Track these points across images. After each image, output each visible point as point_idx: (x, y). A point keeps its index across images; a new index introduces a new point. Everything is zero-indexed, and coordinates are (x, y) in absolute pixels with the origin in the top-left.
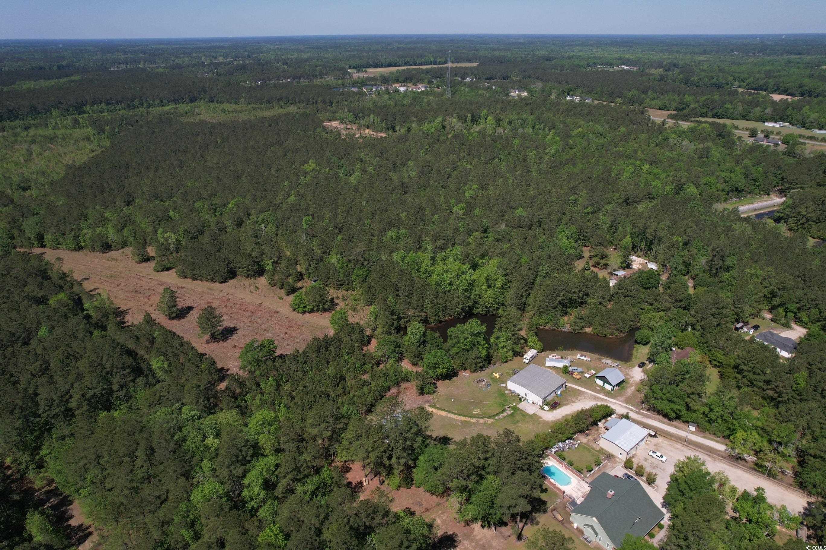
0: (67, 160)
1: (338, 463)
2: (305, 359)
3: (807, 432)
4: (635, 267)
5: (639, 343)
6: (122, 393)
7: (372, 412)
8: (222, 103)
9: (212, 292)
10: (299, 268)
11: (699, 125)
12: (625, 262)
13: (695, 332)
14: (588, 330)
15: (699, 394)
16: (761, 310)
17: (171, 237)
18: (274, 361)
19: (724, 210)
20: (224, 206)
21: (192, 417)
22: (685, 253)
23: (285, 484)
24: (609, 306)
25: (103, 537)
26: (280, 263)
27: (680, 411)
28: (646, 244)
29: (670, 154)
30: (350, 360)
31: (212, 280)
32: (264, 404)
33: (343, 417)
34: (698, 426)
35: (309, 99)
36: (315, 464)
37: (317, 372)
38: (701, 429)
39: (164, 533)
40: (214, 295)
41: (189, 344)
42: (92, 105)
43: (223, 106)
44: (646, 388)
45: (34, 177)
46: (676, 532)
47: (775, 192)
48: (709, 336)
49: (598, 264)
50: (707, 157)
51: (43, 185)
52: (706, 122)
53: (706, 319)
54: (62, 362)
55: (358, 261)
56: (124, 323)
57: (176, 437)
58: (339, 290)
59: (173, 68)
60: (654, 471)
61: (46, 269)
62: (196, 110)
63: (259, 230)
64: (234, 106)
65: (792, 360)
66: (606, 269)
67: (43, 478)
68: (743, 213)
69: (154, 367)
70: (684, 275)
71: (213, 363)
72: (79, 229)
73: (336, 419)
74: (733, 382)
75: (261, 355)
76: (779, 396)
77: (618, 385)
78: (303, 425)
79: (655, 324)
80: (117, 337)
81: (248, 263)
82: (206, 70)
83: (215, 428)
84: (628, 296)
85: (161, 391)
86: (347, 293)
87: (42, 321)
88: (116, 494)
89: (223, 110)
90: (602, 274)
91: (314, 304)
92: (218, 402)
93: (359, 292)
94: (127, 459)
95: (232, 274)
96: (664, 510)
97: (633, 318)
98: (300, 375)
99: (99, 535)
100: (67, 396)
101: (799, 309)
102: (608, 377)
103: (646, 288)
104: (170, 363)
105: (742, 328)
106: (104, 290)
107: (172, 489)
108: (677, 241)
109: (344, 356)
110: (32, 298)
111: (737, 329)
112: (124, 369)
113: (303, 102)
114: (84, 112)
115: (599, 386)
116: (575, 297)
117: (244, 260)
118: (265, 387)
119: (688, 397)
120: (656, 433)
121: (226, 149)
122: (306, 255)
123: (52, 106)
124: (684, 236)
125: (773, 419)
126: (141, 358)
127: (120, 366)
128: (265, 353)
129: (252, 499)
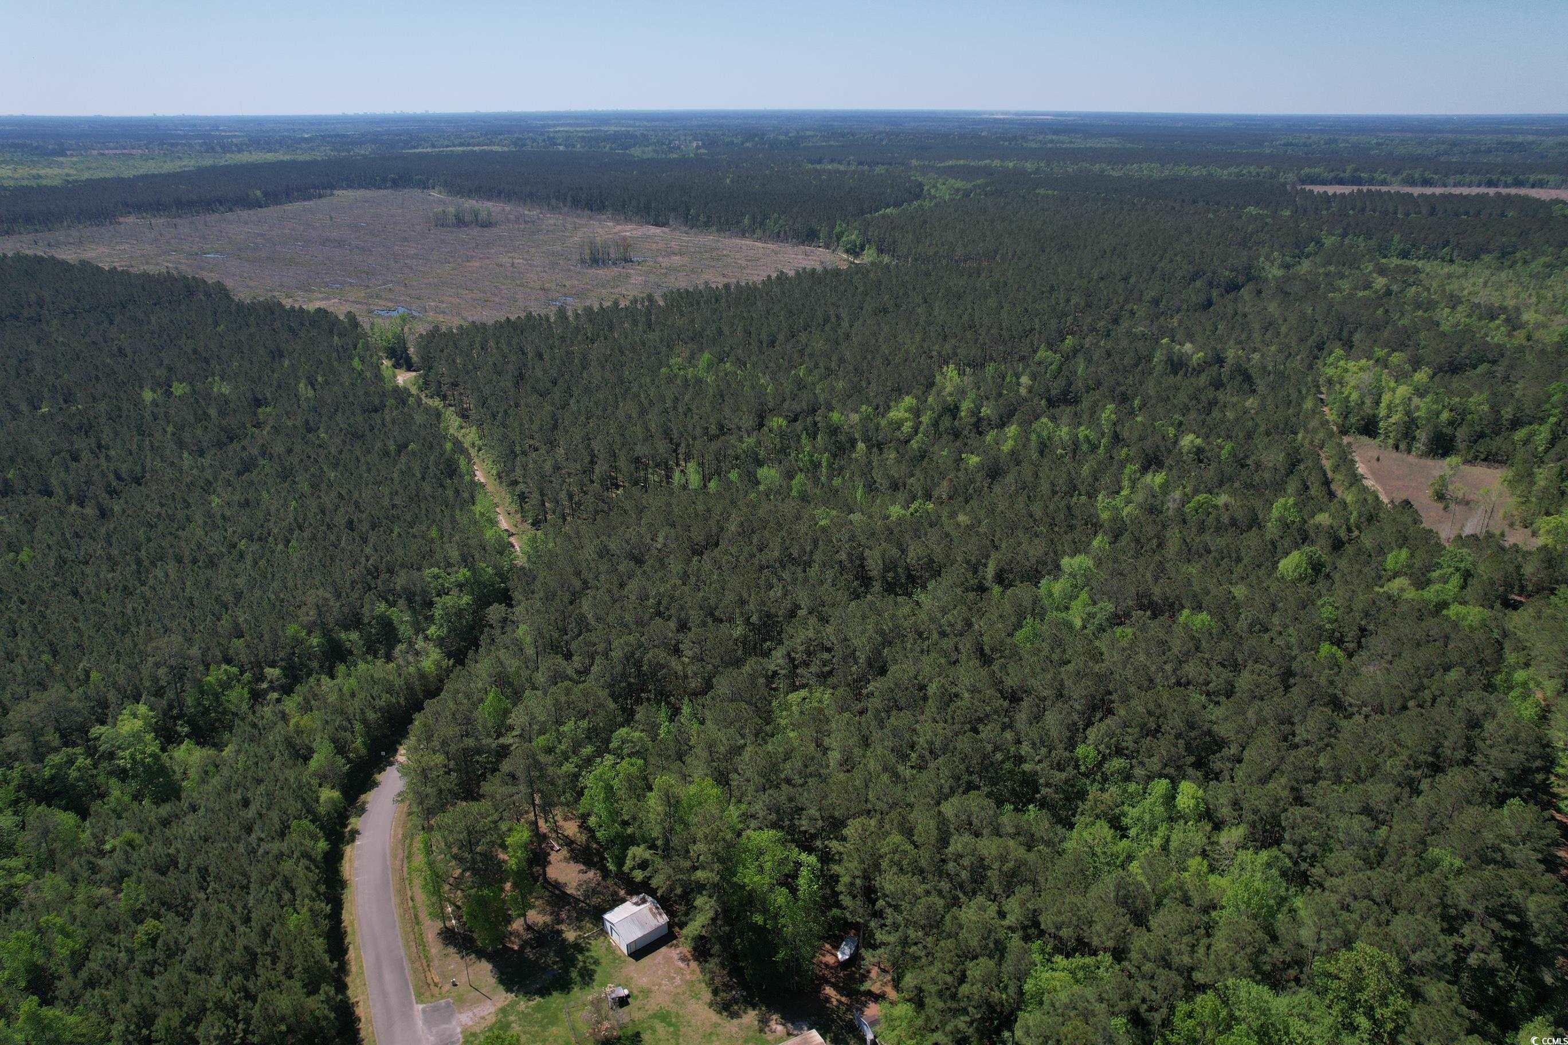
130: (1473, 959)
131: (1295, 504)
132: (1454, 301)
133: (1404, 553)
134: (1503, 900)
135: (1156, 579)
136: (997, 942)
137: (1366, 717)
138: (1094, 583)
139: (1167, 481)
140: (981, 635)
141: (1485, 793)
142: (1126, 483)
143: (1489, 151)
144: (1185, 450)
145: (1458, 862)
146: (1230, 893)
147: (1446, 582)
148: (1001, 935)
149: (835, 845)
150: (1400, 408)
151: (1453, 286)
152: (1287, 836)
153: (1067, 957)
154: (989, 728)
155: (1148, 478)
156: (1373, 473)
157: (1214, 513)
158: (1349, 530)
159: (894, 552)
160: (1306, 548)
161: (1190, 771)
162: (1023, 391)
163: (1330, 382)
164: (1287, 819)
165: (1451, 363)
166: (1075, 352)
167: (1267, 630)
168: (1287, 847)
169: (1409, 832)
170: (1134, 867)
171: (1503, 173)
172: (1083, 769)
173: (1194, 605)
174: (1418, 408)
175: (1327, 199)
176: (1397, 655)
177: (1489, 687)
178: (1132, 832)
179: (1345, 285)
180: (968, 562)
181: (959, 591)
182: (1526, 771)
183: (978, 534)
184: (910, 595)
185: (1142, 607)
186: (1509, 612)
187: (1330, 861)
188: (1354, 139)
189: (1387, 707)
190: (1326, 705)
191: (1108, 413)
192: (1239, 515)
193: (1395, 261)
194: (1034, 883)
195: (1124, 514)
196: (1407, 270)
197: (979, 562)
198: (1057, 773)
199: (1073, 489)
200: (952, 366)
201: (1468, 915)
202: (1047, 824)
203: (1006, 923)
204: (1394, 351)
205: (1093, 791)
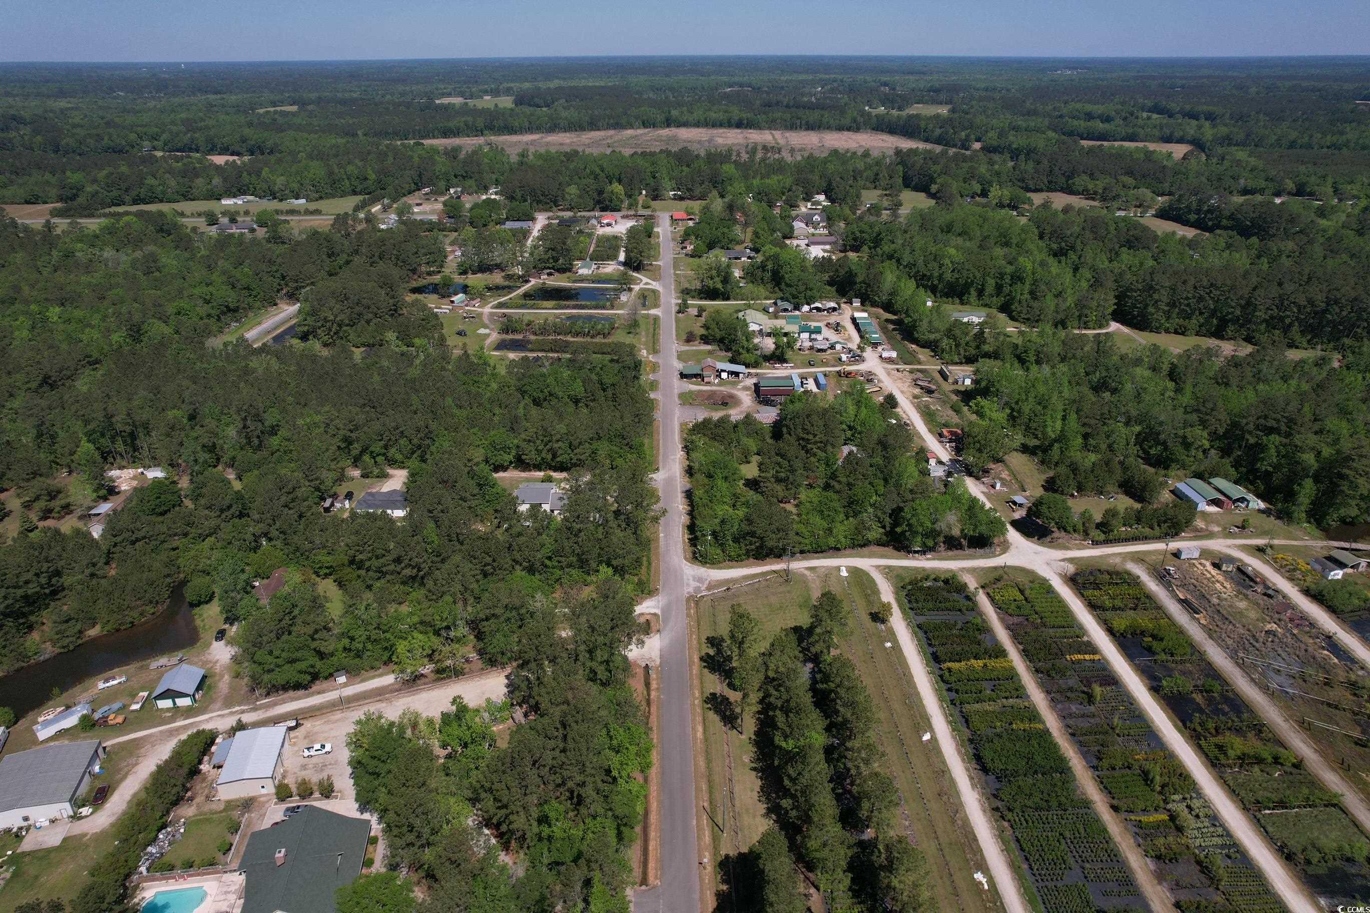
3: (467, 595)
4: (124, 487)
5: (199, 604)
11: (118, 221)
12: (101, 486)
13: (274, 542)
14: (93, 632)
15: (325, 628)
16: (343, 469)
19: (225, 345)
22: (198, 431)
24: (113, 572)
27: (312, 666)
28: (125, 442)
29: (89, 279)
34: (347, 672)
38: (354, 673)
44: (247, 664)
46: (396, 831)
47: (282, 298)
48: (296, 538)
49: (50, 511)
50: (158, 270)
52: (127, 213)
53: (279, 516)
60: (324, 775)
65: (410, 515)
66: (71, 512)
68: (255, 341)
70: (215, 466)
74: (358, 584)
76: (419, 571)
77: (198, 689)
79: (208, 562)
84: (138, 540)
90: (67, 525)
96: (366, 816)
97: (166, 571)
101: (386, 447)
102: (174, 687)
103: (163, 514)
105: (332, 505)
108: (175, 417)
111: (327, 510)
115: (168, 710)
116: (32, 589)
119: (313, 639)
120: (298, 719)
124: (183, 406)
125: (426, 604)
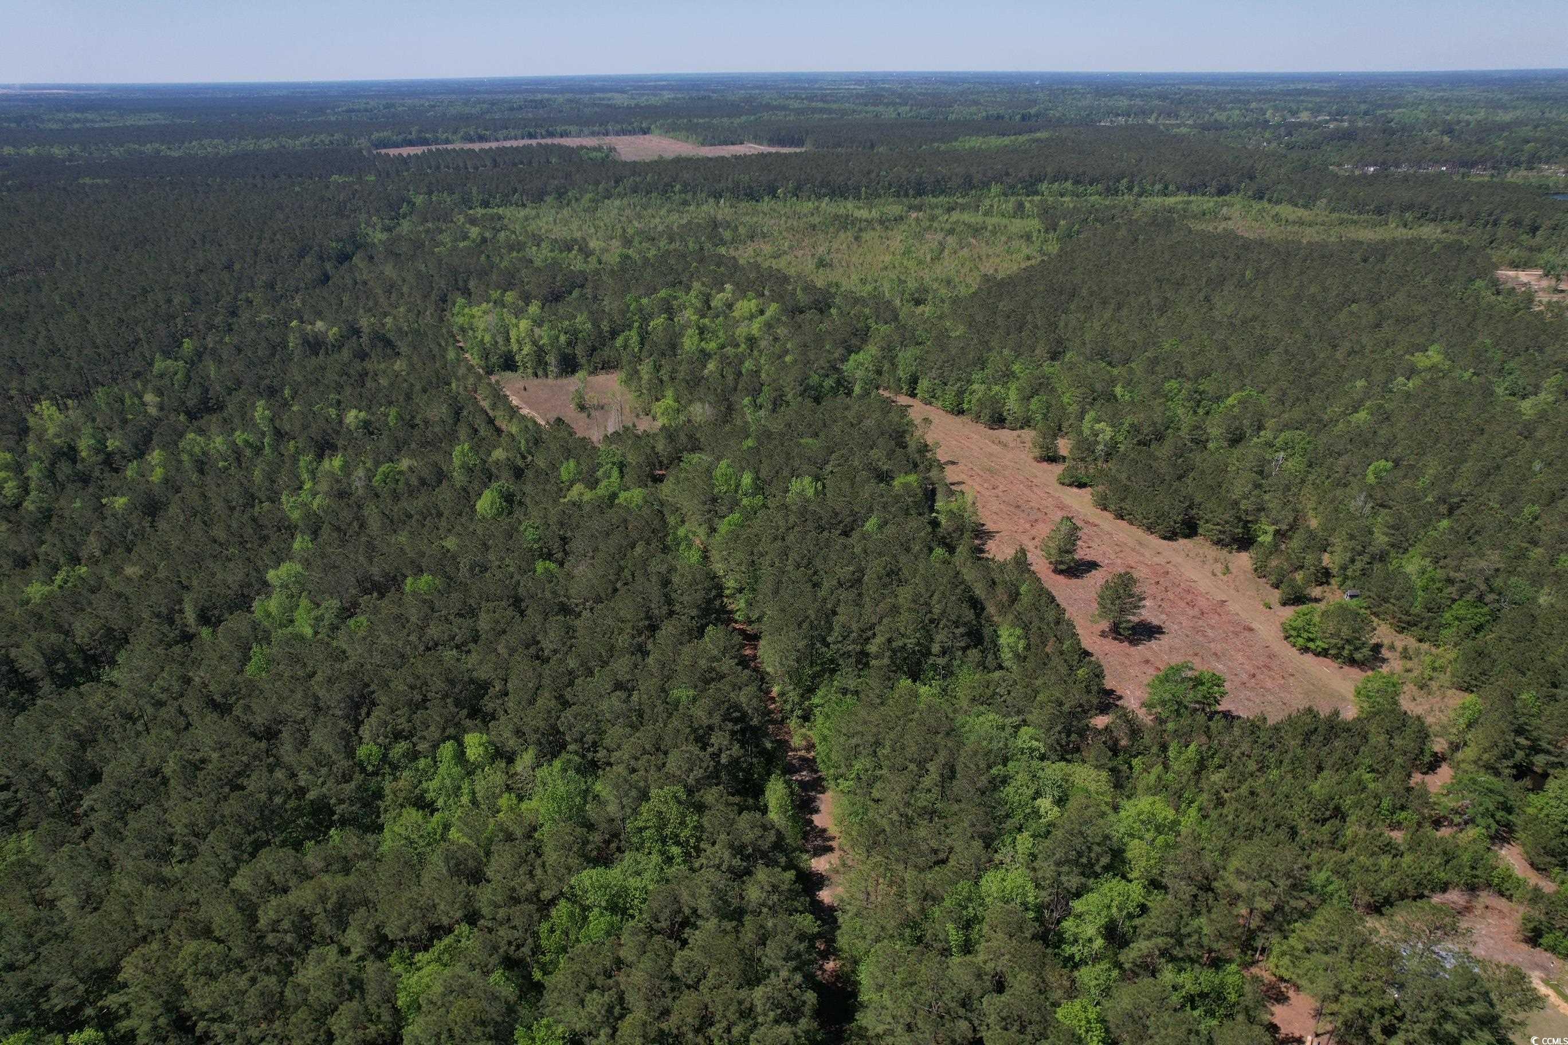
0: (987, 268)
1: (1265, 971)
2: (1274, 741)
6: (941, 661)
7: (1382, 914)
8: (1279, 202)
9: (1142, 550)
10: (1326, 559)
17: (1103, 431)
18: (1210, 719)
20: (1218, 399)
21: (1032, 750)
23: (1145, 952)
25: (844, 865)
26: (1291, 538)
30: (1371, 786)
31: (1149, 529)
32: (1160, 788)
33: (1311, 890)
35: (1478, 214)
36: (1215, 946)
37: (1290, 776)
39: (923, 910)
40: (1143, 555)
41: (1071, 625)
42: (1052, 183)
43: (1278, 208)
45: (935, 286)
51: (943, 301)
54: (880, 578)
55: (1470, 587)
56: (982, 551)
57: (994, 771)
58: (1400, 632)
59: (1205, 128)
61: (904, 432)
62: (1225, 210)
63: (1270, 462)
64: (1301, 212)
67: (805, 737)
69: (1002, 641)
71: (1099, 675)
72: (968, 381)
73: (1294, 886)
75: (1190, 697)
78: (1221, 863)
80: (964, 571)
81: (1226, 517)
82: (1267, 135)
83: (1060, 786)
85: (998, 685)
86: (1418, 645)
87: (876, 507)
88: (881, 812)
89: (1276, 218)
91: (1333, 641)
92: (1083, 746)
93: (1447, 654)
94: (912, 767)
95: (1190, 529)
98: (1252, 766)
99: (841, 858)
100: (870, 633)
104: (1029, 645)
106: (973, 489)
107: (958, 849)
109: (1361, 770)
110: (875, 469)
112: (957, 624)
113: (1461, 218)
114: (1036, 193)
117: (1221, 510)
118: (1176, 759)
121: (1257, 294)
122: (1352, 537)
123: (994, 179)
126: (989, 619)
127: (953, 618)
128: (1199, 697)
129: (1076, 941)
130: (724, 760)
131: (471, 448)
132: (537, 240)
133: (572, 463)
134: (726, 705)
135: (370, 560)
136: (351, 981)
137: (591, 609)
138: (310, 587)
139: (346, 462)
140: (206, 686)
141: (690, 631)
142: (305, 476)
143: (520, 108)
144: (352, 428)
145: (692, 693)
146: (542, 810)
147: (609, 477)
148: (353, 970)
149: (113, 1001)
150: (527, 340)
151: (532, 227)
152: (568, 738)
153: (426, 949)
154: (254, 777)
155: (326, 464)
156: (526, 403)
157: (402, 478)
158: (524, 457)
159: (55, 638)
160: (495, 485)
161: (468, 723)
162: (153, 411)
163: (463, 330)
164: (563, 723)
165: (552, 293)
166: (199, 355)
167: (486, 570)
168: (571, 747)
169: (651, 688)
170: (453, 834)
171: (536, 126)
172: (370, 768)
173: (415, 570)
174: (541, 337)
175: (405, 161)
176: (596, 550)
177: (665, 549)
178: (440, 803)
179: (446, 238)
180: (158, 615)
181: (160, 650)
182: (709, 602)
183: (158, 581)
184: (97, 679)
185: (366, 592)
186: (658, 485)
187: (607, 741)
188: (409, 102)
189: (603, 595)
190: (557, 614)
191: (260, 411)
192: (425, 473)
193: (480, 211)
194: (366, 902)
195: (315, 507)
196: (492, 218)
197: (172, 611)
198: (344, 786)
199: (251, 499)
200: (45, 404)
201: (711, 728)
202: (356, 840)
203: (353, 956)
204: (506, 291)
205: (388, 786)
